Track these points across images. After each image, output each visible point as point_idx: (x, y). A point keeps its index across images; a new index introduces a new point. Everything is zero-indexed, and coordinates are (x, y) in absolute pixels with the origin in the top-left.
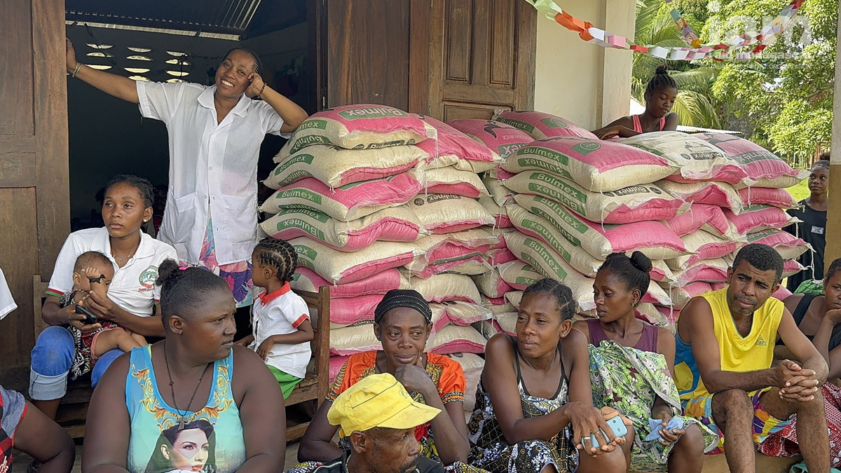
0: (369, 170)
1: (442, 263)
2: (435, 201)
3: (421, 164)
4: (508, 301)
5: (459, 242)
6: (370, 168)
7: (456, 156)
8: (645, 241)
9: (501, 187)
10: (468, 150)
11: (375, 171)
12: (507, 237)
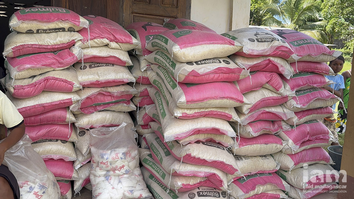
0: (35, 46)
1: (100, 105)
2: (95, 67)
3: (78, 44)
4: (150, 127)
5: (109, 92)
6: (36, 45)
7: (106, 40)
8: (213, 96)
9: (144, 60)
10: (116, 36)
11: (40, 47)
12: (149, 89)
